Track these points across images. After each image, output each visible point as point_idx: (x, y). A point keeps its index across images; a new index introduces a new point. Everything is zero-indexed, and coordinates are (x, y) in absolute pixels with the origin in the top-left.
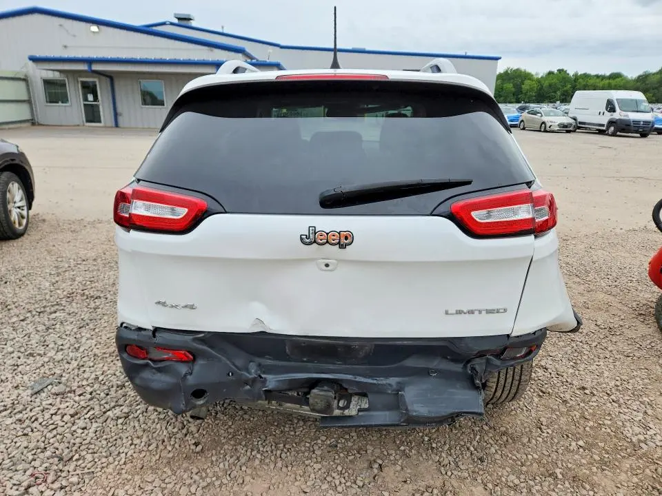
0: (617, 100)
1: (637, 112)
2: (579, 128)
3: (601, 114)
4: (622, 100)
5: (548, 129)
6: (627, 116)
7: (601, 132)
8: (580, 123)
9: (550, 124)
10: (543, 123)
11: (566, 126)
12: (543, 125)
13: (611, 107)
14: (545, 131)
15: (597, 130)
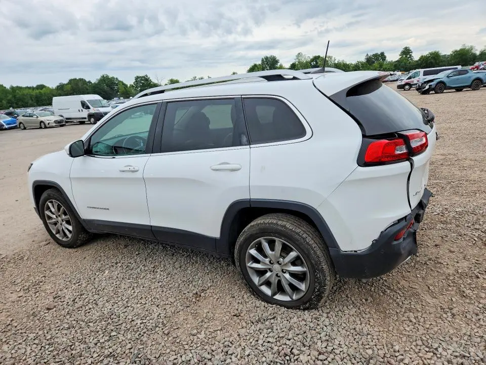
0: (87, 101)
1: (103, 107)
2: (67, 122)
3: (81, 111)
4: (91, 100)
5: (47, 126)
6: (98, 110)
7: (82, 123)
8: (67, 119)
9: (48, 122)
10: (41, 122)
11: (59, 122)
12: (42, 124)
13: (84, 105)
14: (46, 127)
15: (79, 122)
